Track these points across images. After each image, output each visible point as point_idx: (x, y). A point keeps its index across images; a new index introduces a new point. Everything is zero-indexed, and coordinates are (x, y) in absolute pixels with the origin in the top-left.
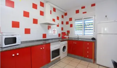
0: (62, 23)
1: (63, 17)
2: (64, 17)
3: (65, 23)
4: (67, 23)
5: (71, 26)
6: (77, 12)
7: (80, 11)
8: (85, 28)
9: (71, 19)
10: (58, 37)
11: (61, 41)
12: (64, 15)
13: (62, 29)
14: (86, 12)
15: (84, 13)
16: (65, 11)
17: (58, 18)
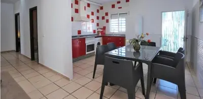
0: (98, 18)
1: (98, 11)
2: (100, 11)
3: (100, 18)
4: (103, 18)
5: (107, 21)
6: (113, 6)
7: (115, 6)
8: (119, 23)
9: (107, 14)
10: (93, 34)
11: (95, 37)
12: (99, 9)
13: (98, 25)
14: (121, 8)
15: (119, 8)
16: (101, 4)
17: (93, 14)
